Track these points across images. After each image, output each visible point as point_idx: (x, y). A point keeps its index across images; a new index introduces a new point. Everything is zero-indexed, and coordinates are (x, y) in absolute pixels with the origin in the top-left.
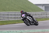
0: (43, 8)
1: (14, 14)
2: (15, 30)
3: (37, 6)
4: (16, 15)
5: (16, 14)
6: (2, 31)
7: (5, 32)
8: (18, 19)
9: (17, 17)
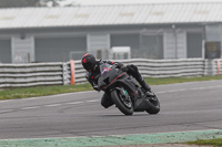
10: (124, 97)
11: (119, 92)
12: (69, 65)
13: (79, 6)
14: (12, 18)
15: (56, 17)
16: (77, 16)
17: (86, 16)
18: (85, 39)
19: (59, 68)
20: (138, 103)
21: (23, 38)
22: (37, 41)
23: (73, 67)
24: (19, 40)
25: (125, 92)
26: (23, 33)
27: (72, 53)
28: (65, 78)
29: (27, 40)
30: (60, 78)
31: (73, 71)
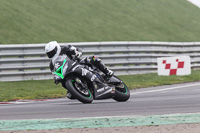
1: (124, 52)
2: (126, 117)
4: (131, 55)
5: (132, 49)
6: (72, 122)
7: (84, 123)
8: (140, 69)
9: (137, 64)
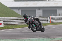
0: (19, 12)
3: (12, 9)
10: (34, 27)
11: (32, 25)
12: (50, 18)
13: (56, 1)
14: (36, 4)
15: (49, 4)
16: (55, 4)
17: (57, 4)
18: (57, 10)
19: (47, 18)
20: (38, 29)
21: (39, 10)
22: (43, 11)
23: (51, 18)
24: (38, 10)
25: (34, 25)
26: (39, 8)
27: (53, 14)
28: (48, 21)
29: (40, 10)
30: (47, 21)
31: (51, 19)
